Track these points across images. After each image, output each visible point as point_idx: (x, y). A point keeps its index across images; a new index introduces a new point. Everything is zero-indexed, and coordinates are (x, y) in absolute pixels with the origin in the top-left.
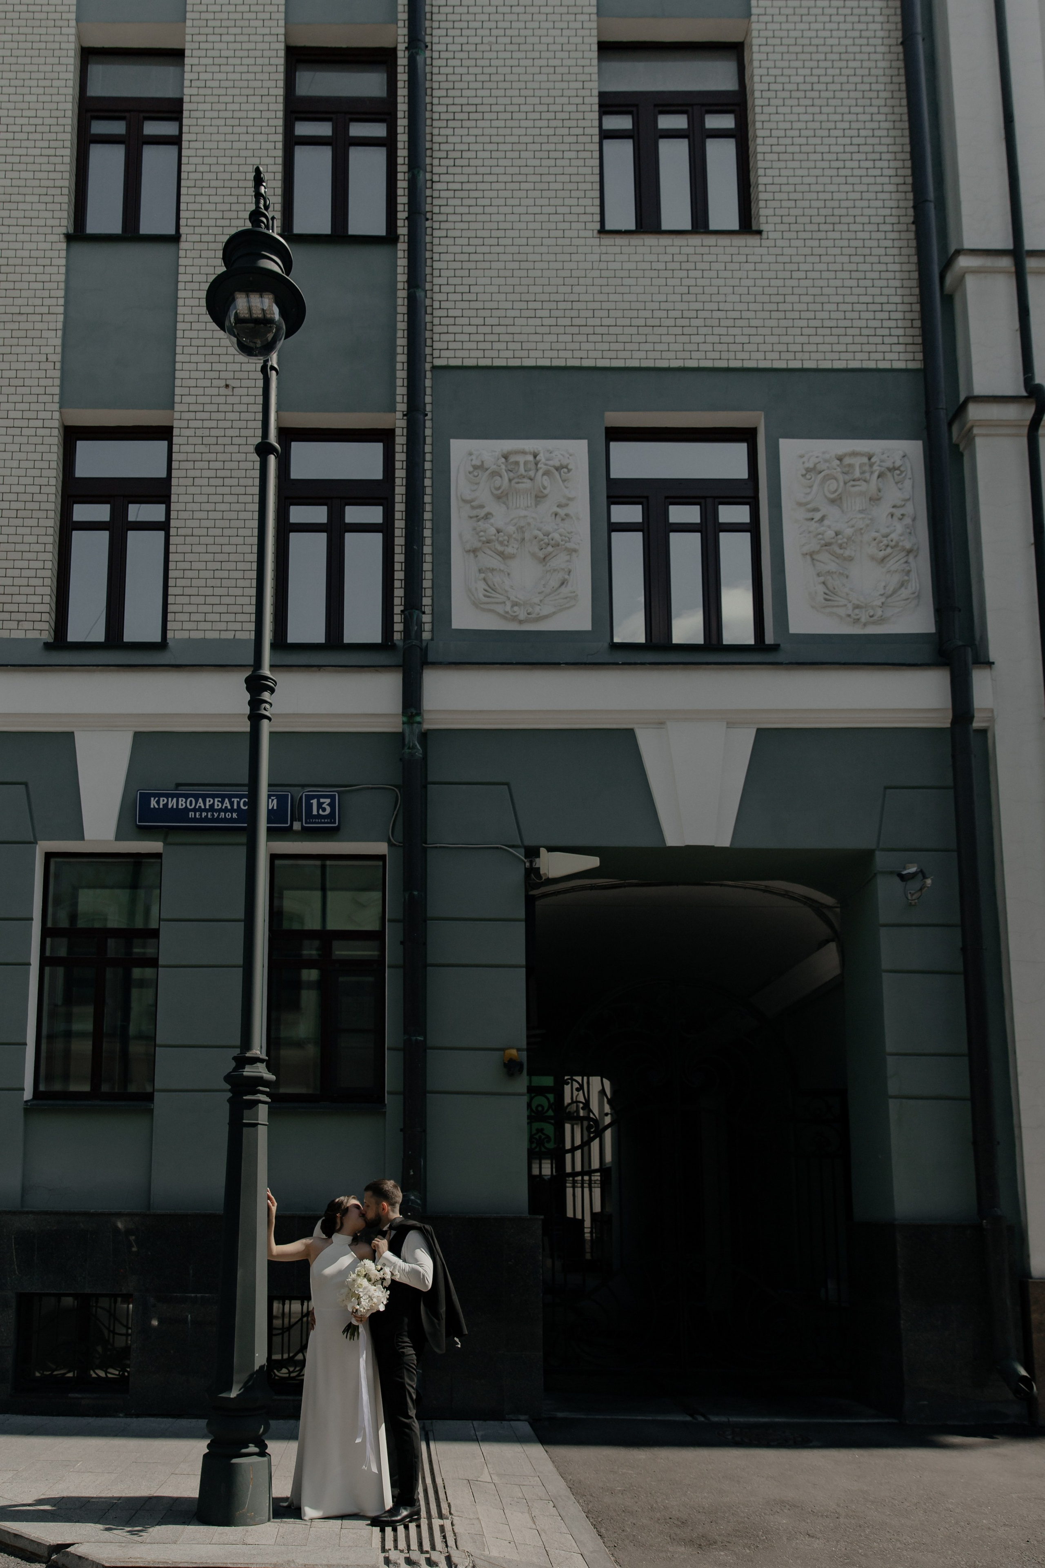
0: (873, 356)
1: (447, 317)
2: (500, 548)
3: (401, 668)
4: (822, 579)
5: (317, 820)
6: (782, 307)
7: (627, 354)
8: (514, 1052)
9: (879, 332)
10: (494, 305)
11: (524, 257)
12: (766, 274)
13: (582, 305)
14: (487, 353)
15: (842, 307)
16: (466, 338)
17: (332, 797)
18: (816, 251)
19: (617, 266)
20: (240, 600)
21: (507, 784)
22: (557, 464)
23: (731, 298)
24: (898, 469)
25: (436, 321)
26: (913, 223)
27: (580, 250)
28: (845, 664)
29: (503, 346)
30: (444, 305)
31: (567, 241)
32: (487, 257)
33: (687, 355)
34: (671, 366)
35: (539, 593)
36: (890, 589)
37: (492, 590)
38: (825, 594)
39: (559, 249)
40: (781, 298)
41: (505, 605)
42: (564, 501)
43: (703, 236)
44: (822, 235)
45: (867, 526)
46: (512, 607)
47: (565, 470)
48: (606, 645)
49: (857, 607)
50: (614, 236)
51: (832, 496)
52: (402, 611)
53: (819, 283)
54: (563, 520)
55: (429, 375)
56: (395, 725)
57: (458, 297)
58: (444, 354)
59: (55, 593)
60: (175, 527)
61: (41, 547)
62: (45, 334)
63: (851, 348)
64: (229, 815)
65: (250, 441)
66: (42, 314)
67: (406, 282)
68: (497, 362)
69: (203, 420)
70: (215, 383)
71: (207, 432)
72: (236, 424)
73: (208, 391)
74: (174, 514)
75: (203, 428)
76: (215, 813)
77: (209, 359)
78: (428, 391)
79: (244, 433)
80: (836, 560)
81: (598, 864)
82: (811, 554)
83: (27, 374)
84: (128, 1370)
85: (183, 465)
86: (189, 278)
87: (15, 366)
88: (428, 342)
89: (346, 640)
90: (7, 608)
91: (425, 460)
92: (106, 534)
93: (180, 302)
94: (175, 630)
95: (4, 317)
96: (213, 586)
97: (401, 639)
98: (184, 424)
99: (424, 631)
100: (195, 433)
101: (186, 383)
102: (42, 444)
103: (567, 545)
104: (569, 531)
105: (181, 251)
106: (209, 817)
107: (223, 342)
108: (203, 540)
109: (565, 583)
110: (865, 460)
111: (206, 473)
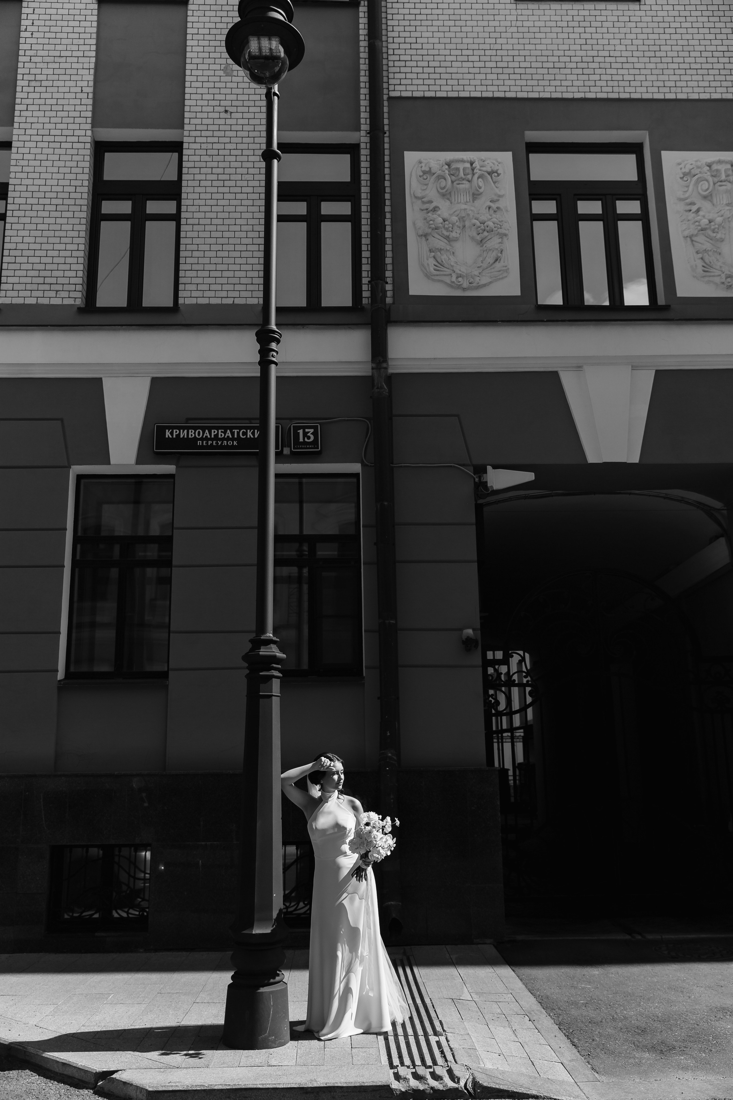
0: (730, 90)
1: (400, 60)
2: (446, 233)
3: (370, 326)
4: (700, 255)
5: (303, 446)
6: (658, 54)
7: (541, 89)
8: (470, 631)
10: (436, 52)
11: (458, 17)
12: (645, 30)
13: (505, 53)
14: (432, 88)
15: (704, 54)
16: (414, 76)
17: (315, 428)
18: (682, 13)
19: (531, 24)
21: (457, 416)
22: (489, 170)
23: (618, 48)
25: (391, 64)
27: (501, 12)
28: (722, 320)
30: (396, 52)
31: (491, 6)
32: (430, 17)
33: (587, 89)
34: (575, 97)
37: (441, 265)
38: (703, 266)
39: (485, 12)
40: (657, 48)
41: (452, 277)
42: (495, 198)
43: (595, 4)
44: (686, 2)
46: (457, 278)
47: (496, 174)
48: (532, 307)
49: (728, 276)
50: (527, 3)
51: (705, 193)
52: (369, 282)
53: (685, 37)
54: (495, 212)
55: (386, 103)
56: (364, 370)
57: (408, 46)
58: (397, 88)
59: (86, 268)
60: (185, 218)
61: (76, 234)
62: (80, 72)
63: (713, 84)
64: (230, 443)
65: (245, 152)
66: (78, 57)
67: (366, 35)
68: (439, 94)
69: (207, 137)
70: (217, 109)
71: (210, 146)
72: (233, 140)
73: (211, 115)
74: (183, 208)
75: (207, 143)
76: (219, 442)
77: (211, 91)
78: (386, 115)
79: (240, 146)
80: (711, 241)
81: (534, 478)
82: (691, 237)
83: (66, 102)
84: (147, 910)
85: (191, 171)
86: (195, 31)
87: (55, 95)
88: (385, 79)
89: (323, 305)
90: (48, 280)
91: (384, 167)
92: (129, 223)
93: (189, 49)
94: (185, 297)
95: (47, 59)
96: (215, 264)
97: (368, 303)
98: (192, 140)
99: (387, 297)
100: (201, 147)
101: (193, 109)
102: (78, 155)
103: (499, 230)
104: (500, 220)
105: (189, 12)
106: (214, 444)
107: (223, 79)
108: (208, 228)
109: (499, 259)
110: (729, 166)
111: (210, 177)
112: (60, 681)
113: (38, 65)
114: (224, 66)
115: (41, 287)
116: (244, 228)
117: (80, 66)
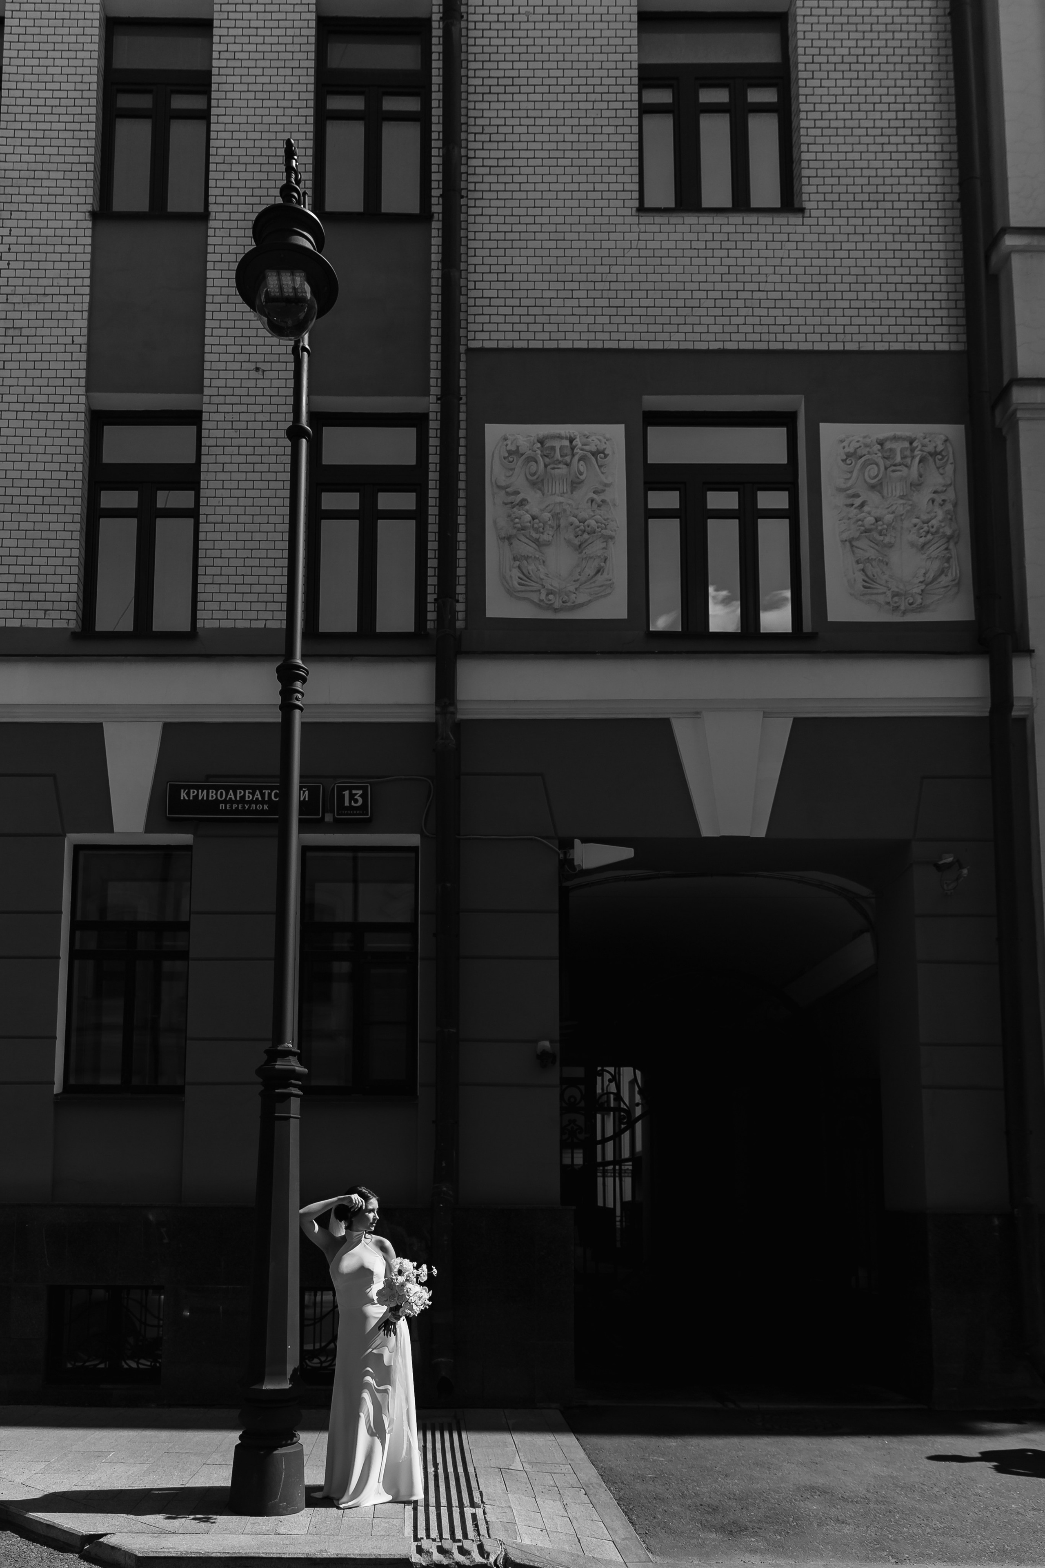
0: (916, 338)
1: (483, 297)
2: (535, 535)
3: (435, 658)
4: (861, 566)
5: (349, 812)
6: (823, 287)
7: (666, 336)
8: (547, 1044)
9: (923, 313)
10: (530, 285)
11: (561, 236)
12: (808, 254)
13: (620, 286)
14: (523, 335)
15: (885, 287)
16: (501, 319)
17: (365, 789)
18: (860, 230)
19: (657, 245)
20: (271, 589)
21: (541, 774)
22: (594, 449)
23: (771, 278)
24: (940, 453)
25: (471, 302)
26: (959, 200)
27: (619, 228)
28: (883, 652)
29: (539, 327)
30: (479, 285)
31: (605, 220)
32: (524, 236)
33: (727, 337)
34: (710, 348)
35: (575, 581)
36: (931, 575)
37: (527, 577)
38: (865, 581)
39: (597, 228)
40: (822, 279)
41: (540, 593)
42: (600, 487)
43: (744, 215)
44: (866, 213)
45: (908, 511)
46: (547, 595)
47: (602, 455)
48: (642, 633)
49: (896, 595)
50: (655, 214)
51: (873, 482)
52: (435, 600)
53: (861, 263)
54: (599, 506)
55: (463, 357)
56: (425, 715)
57: (494, 277)
58: (479, 336)
59: (82, 581)
60: (205, 514)
61: (67, 535)
62: (71, 315)
63: (894, 329)
64: (260, 806)
65: (281, 425)
66: (68, 295)
67: (440, 262)
68: (533, 345)
69: (233, 404)
70: (246, 366)
71: (236, 417)
72: (266, 409)
73: (238, 374)
74: (203, 501)
75: (232, 412)
76: (246, 805)
77: (239, 341)
78: (463, 374)
79: (274, 417)
80: (876, 547)
81: (633, 855)
82: (851, 541)
83: (52, 357)
84: (160, 1360)
85: (213, 450)
86: (217, 257)
87: (40, 348)
89: (379, 629)
90: (34, 596)
91: (459, 445)
92: (134, 521)
93: (209, 283)
94: (204, 619)
95: (28, 299)
96: (243, 575)
97: (434, 628)
98: (213, 408)
99: (458, 620)
100: (225, 418)
101: (215, 366)
102: (69, 429)
103: (604, 531)
104: (606, 517)
105: (209, 230)
106: (240, 808)
107: (253, 324)
108: (233, 527)
109: (601, 571)
110: (907, 444)
111: (236, 459)
112: (57, 1095)
113: (17, 307)
115: (26, 605)
117: (70, 307)
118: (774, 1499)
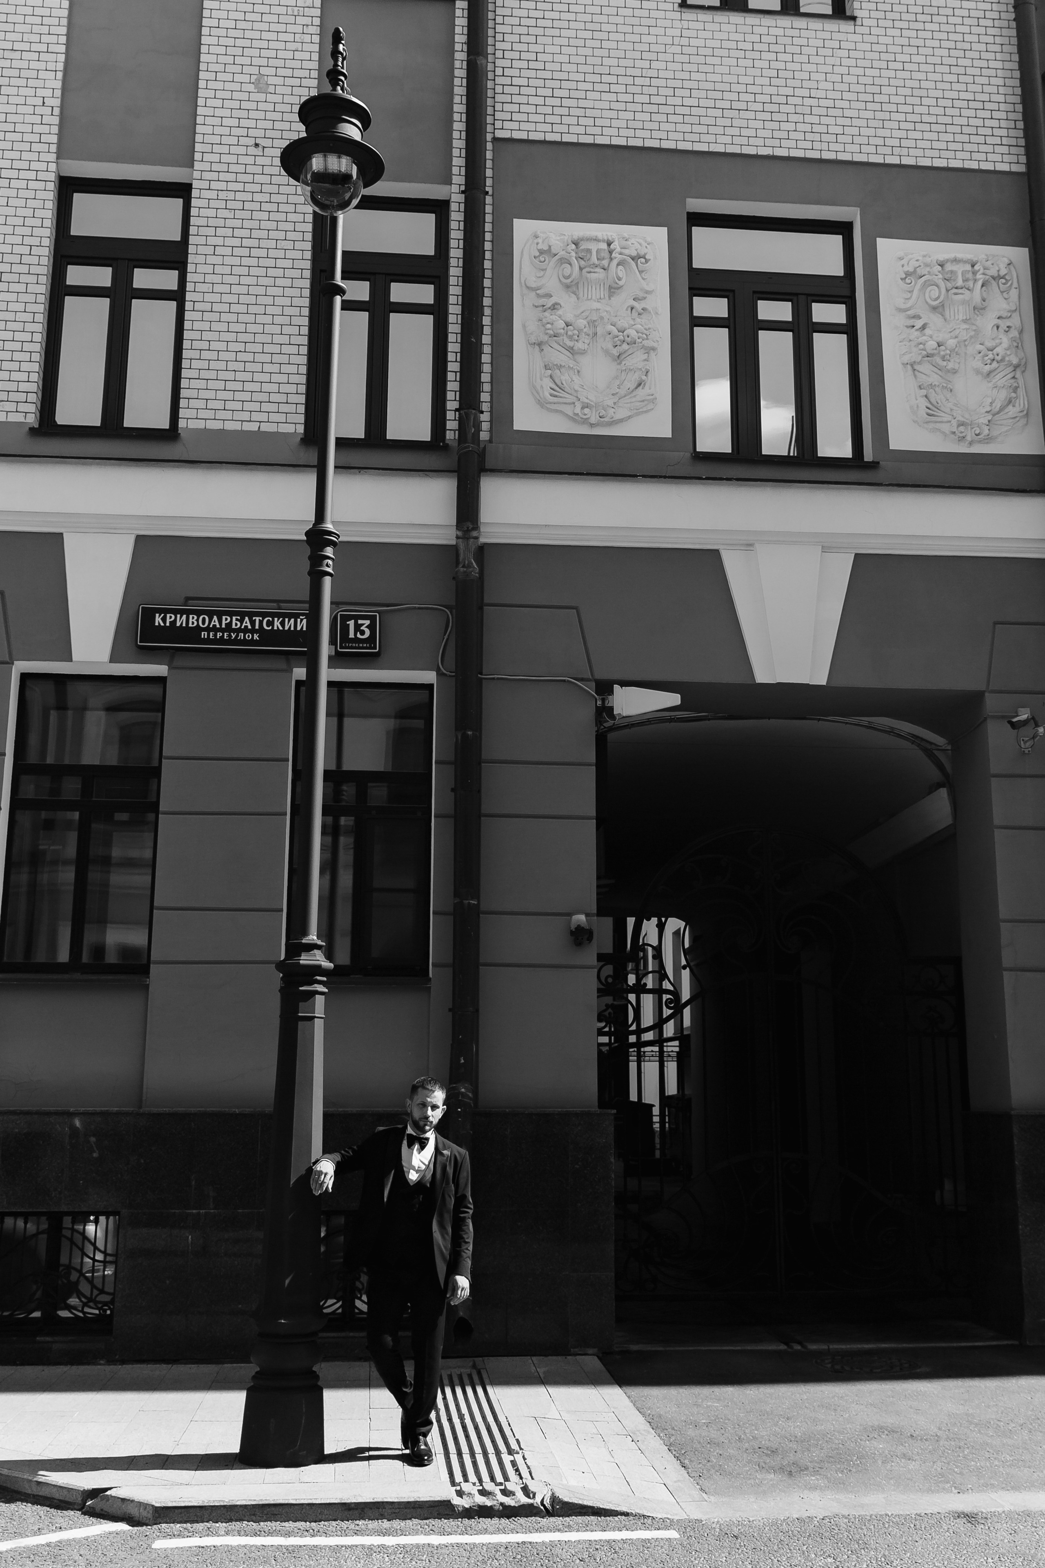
0: (975, 156)
1: (511, 85)
2: (569, 343)
3: (456, 473)
4: (924, 392)
5: (354, 645)
6: (877, 98)
7: (711, 138)
8: (582, 918)
9: (981, 131)
10: (564, 76)
11: (597, 27)
12: (861, 63)
13: (662, 83)
14: (556, 128)
15: (941, 102)
16: (532, 109)
17: (372, 619)
18: (914, 42)
19: (701, 43)
20: (267, 388)
21: (575, 608)
22: (634, 254)
23: (823, 85)
24: (1003, 277)
25: (499, 89)
26: (1014, 20)
27: (660, 23)
28: (950, 487)
29: (574, 120)
30: (507, 72)
31: (646, 13)
32: (557, 24)
33: (776, 143)
34: (759, 153)
35: (613, 395)
36: (997, 405)
37: (560, 388)
38: (928, 408)
39: (636, 21)
40: (876, 89)
41: (575, 406)
42: (641, 294)
43: (792, 18)
45: (971, 337)
46: (583, 408)
47: (643, 260)
48: (688, 455)
49: (961, 424)
50: (698, 11)
51: (935, 303)
52: (456, 407)
53: (916, 75)
54: (640, 314)
55: (489, 146)
56: (446, 536)
57: (524, 64)
58: (507, 125)
59: (43, 369)
60: (191, 301)
61: (28, 317)
62: (42, 75)
63: (952, 146)
64: (249, 636)
65: (282, 207)
66: (39, 52)
67: (465, 43)
68: (567, 138)
69: (227, 182)
70: (243, 141)
71: (231, 196)
72: (266, 188)
73: (234, 150)
74: (189, 283)
75: (227, 190)
76: (232, 634)
77: (236, 113)
78: (489, 164)
79: (275, 198)
80: (940, 373)
81: (679, 702)
82: (912, 365)
83: (19, 119)
85: (203, 231)
86: (215, 23)
87: (4, 108)
88: (490, 110)
89: (389, 436)
91: (484, 240)
92: (107, 301)
93: (204, 49)
94: (188, 419)
96: (234, 370)
97: (455, 439)
98: (206, 185)
99: (481, 431)
100: (218, 196)
101: (208, 139)
102: (35, 199)
103: (645, 342)
104: (647, 327)
106: (225, 638)
107: (253, 97)
108: (224, 317)
109: (643, 383)
110: (968, 267)
111: (229, 242)
114: (255, 77)
116: (278, 320)
117: (42, 65)
118: (838, 1440)
